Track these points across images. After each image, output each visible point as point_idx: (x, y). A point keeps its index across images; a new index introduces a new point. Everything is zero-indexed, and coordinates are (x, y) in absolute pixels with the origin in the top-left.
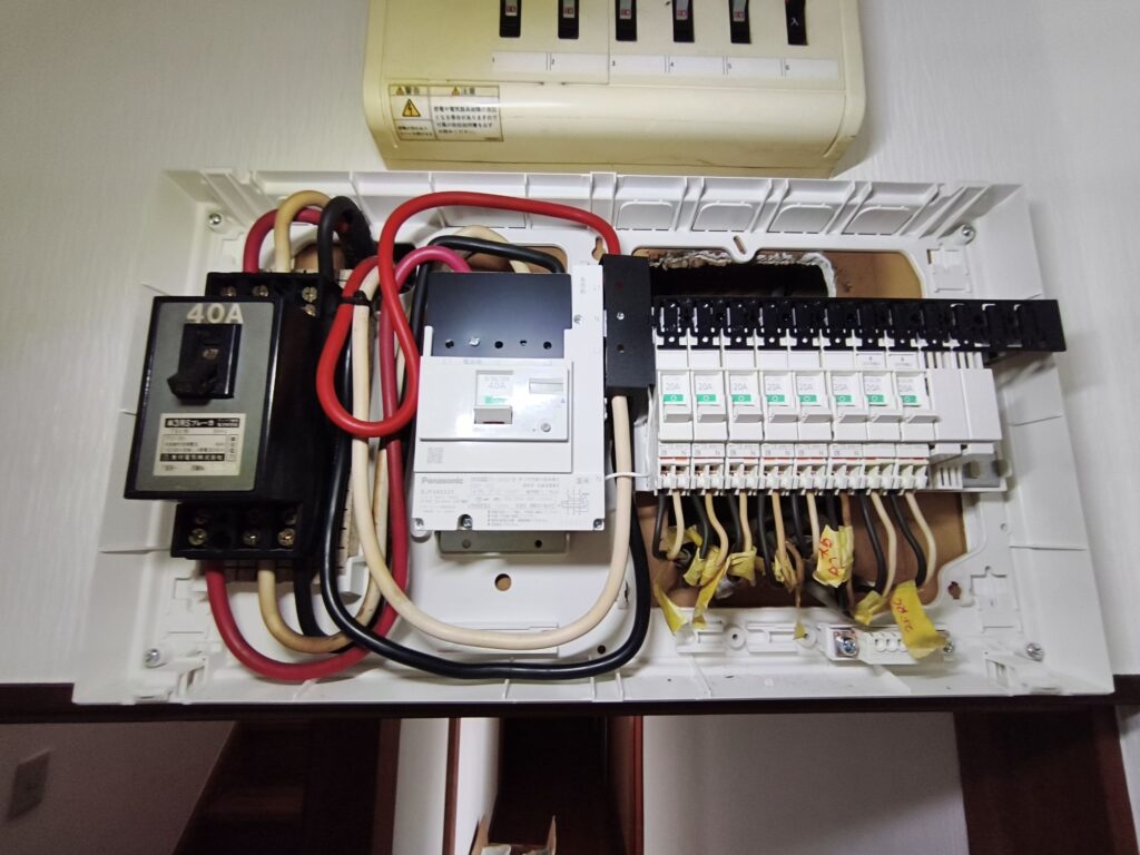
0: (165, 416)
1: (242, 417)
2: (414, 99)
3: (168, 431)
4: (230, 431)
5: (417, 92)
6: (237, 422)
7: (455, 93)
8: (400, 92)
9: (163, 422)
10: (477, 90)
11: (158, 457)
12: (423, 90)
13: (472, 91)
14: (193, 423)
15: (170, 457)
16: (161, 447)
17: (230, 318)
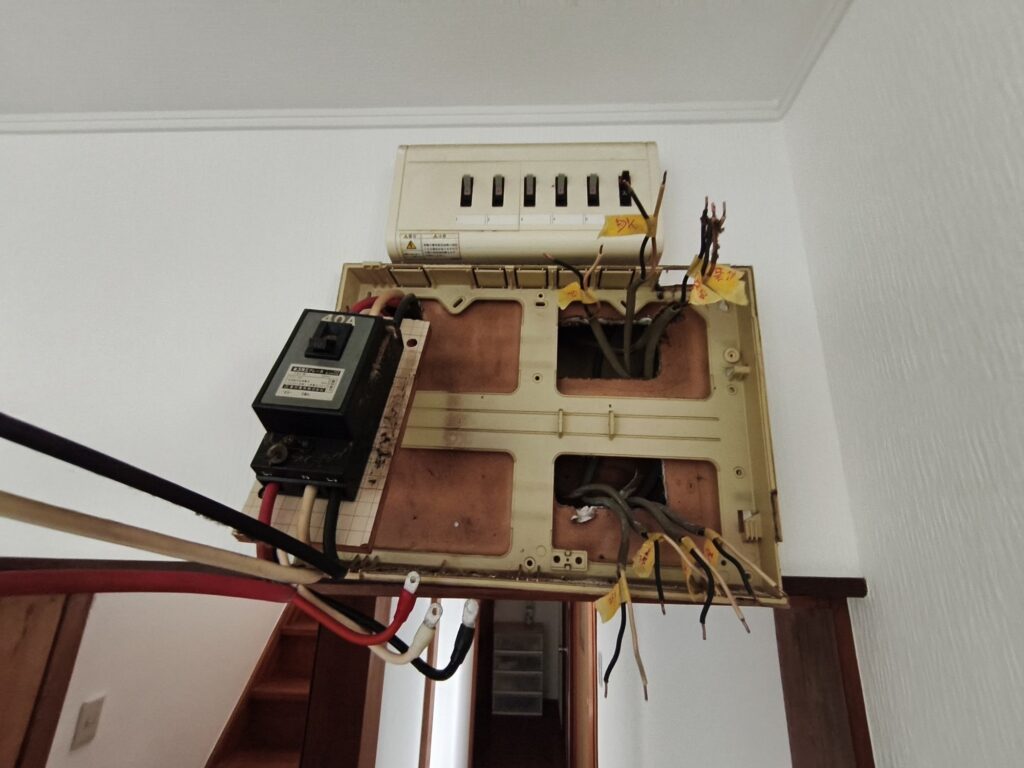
0: (292, 365)
1: (342, 371)
2: (413, 240)
3: (293, 373)
4: (332, 377)
5: (415, 236)
6: (339, 373)
7: (435, 237)
8: (406, 237)
9: (291, 368)
10: (447, 236)
11: (282, 386)
12: (419, 236)
13: (444, 236)
14: (309, 371)
15: (289, 387)
16: (285, 381)
17: (348, 322)
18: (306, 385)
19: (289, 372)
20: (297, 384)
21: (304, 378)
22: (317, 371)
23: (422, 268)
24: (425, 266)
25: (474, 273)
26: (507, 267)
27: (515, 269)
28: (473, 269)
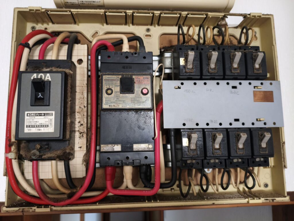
0: (26, 113)
3: (28, 117)
4: (50, 117)
6: (52, 114)
11: (26, 126)
14: (36, 115)
15: (29, 126)
16: (26, 123)
17: (46, 78)
18: (38, 124)
19: (26, 117)
20: (33, 124)
21: (35, 120)
22: (40, 115)
23: (70, 11)
24: (72, 10)
25: (105, 14)
26: (127, 11)
27: (133, 13)
28: (105, 12)
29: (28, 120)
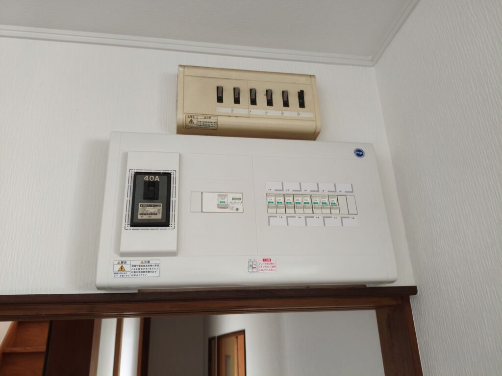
1: (161, 204)
2: (193, 119)
3: (141, 208)
4: (158, 208)
5: (194, 117)
6: (160, 206)
7: (205, 118)
8: (189, 117)
9: (139, 205)
10: (212, 118)
12: (196, 117)
13: (210, 118)
14: (148, 206)
15: (142, 214)
16: (140, 212)
17: (156, 179)
21: (147, 210)
22: (151, 206)
29: (141, 209)
